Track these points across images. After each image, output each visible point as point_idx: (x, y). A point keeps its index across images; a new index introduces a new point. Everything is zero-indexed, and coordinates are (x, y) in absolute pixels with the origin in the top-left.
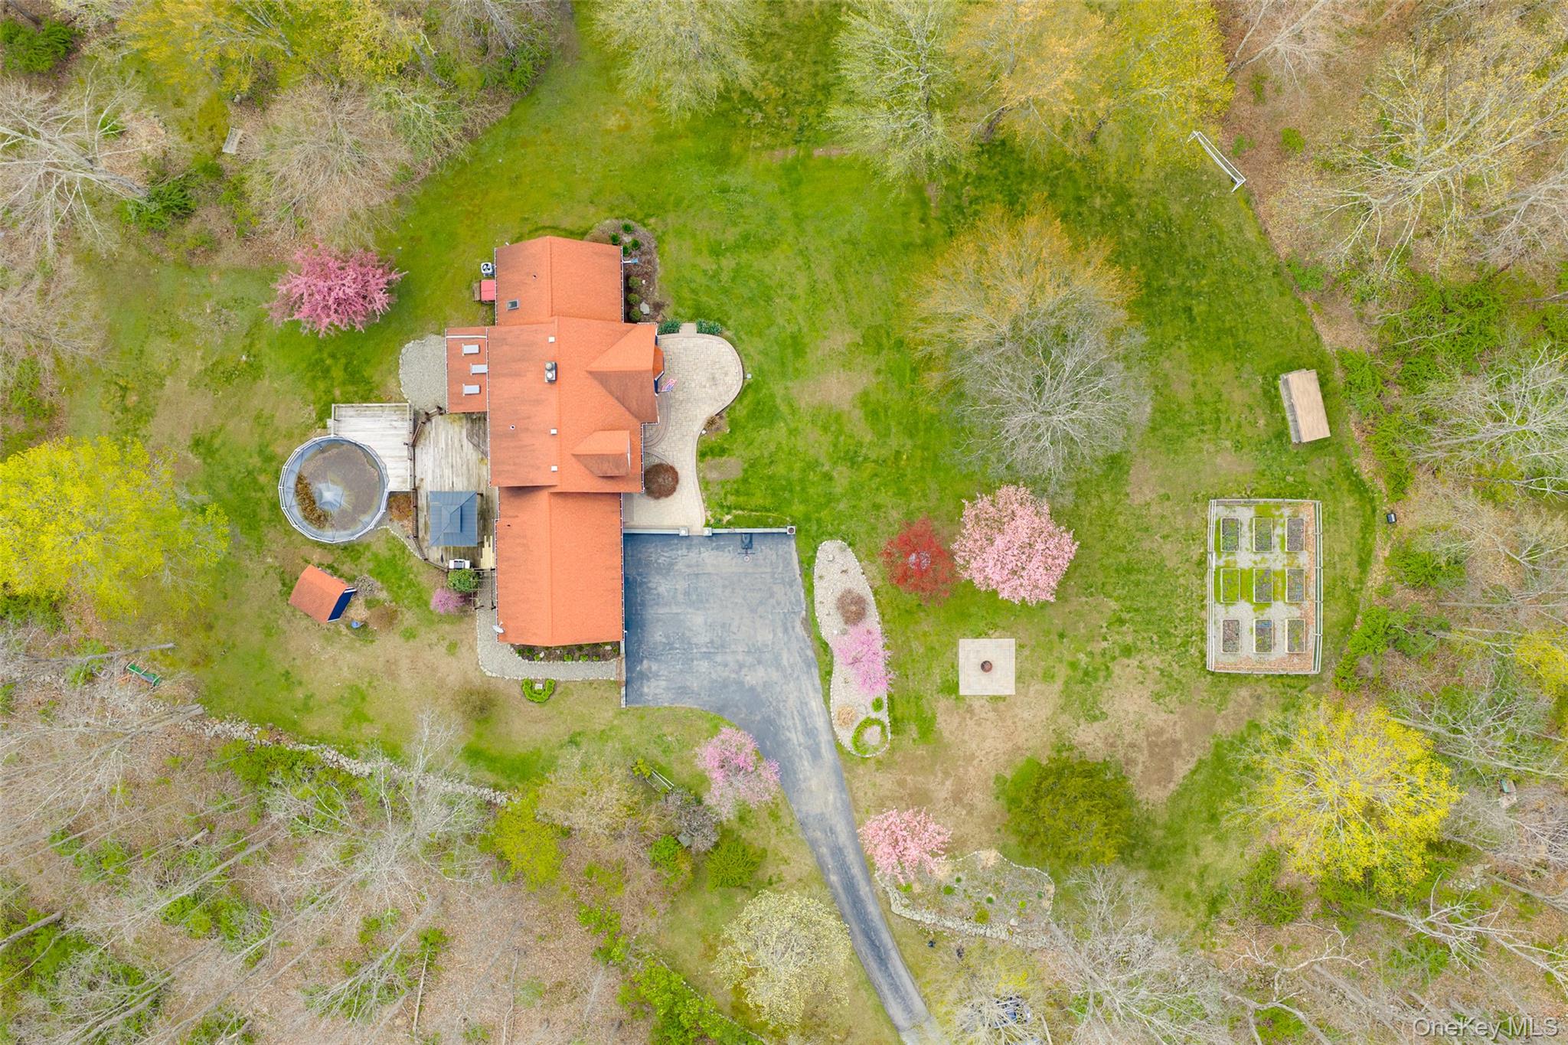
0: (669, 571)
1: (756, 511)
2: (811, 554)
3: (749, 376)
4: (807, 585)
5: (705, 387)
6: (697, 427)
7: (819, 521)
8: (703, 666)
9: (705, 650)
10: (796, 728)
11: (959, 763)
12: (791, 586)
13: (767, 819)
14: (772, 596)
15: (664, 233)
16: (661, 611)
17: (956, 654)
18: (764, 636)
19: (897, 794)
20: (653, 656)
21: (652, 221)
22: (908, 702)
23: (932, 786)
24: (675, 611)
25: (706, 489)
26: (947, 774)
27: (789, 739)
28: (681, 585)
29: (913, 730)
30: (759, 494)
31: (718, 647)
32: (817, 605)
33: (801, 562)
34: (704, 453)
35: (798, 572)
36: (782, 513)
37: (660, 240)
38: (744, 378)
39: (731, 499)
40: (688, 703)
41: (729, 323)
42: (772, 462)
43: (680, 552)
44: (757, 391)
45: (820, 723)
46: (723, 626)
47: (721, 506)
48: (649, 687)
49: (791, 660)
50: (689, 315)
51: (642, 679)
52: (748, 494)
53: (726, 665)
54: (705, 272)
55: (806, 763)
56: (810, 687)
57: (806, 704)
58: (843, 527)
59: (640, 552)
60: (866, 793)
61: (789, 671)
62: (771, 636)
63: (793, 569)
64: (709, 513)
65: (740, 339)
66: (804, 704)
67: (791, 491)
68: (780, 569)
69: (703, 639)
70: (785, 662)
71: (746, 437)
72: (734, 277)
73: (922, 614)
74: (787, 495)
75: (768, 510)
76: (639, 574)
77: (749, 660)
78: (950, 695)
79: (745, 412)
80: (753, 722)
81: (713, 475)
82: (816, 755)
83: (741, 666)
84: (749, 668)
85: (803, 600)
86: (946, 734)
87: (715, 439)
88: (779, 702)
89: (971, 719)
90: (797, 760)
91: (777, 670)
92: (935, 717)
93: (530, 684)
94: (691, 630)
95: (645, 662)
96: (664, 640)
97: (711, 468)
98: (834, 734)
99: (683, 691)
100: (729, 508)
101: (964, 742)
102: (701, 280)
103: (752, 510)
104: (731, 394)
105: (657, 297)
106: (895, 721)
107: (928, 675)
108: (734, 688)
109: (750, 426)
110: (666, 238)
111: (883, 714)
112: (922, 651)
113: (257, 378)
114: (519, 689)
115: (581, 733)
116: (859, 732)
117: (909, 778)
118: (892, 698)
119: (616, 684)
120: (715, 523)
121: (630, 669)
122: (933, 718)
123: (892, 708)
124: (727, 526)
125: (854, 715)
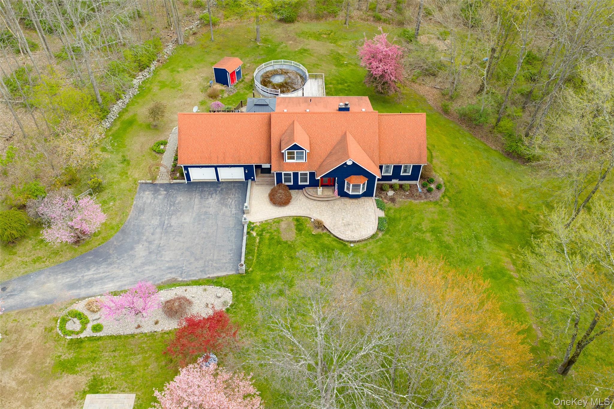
0: (222, 204)
1: (258, 250)
2: (224, 284)
3: (352, 245)
4: (201, 282)
5: (343, 220)
6: (316, 216)
7: (248, 289)
8: (155, 221)
9: (166, 222)
10: (96, 274)
11: (27, 393)
12: (201, 271)
13: (36, 255)
14: (196, 260)
15: (441, 205)
16: (196, 200)
17: (123, 391)
18: (168, 256)
19: (20, 343)
20: (168, 196)
21: (447, 200)
22: (92, 352)
23: (16, 370)
24: (195, 207)
25: (274, 222)
26: (21, 383)
27: (89, 270)
28: (212, 210)
29: (68, 355)
30: (269, 251)
31: (166, 229)
32: (184, 288)
33: (218, 277)
34: (299, 222)
35: (211, 276)
36: (255, 266)
37: (436, 203)
38: (351, 242)
39: (267, 236)
40: (132, 213)
41: (388, 236)
42: (292, 258)
43: (234, 209)
44: (342, 250)
45: (96, 289)
46: (180, 232)
47: (262, 230)
48: (148, 194)
49: (147, 271)
50: (389, 215)
51: (155, 191)
52: (270, 244)
53: (153, 234)
54: (420, 224)
55: (68, 280)
56: (124, 283)
57: (112, 281)
58: (241, 305)
59: (236, 190)
60: (29, 319)
61: (139, 270)
62: (167, 259)
63: (214, 273)
64: (258, 224)
65: (377, 241)
66: (113, 279)
67: (271, 270)
68: (215, 265)
69: (174, 221)
70: (146, 267)
71: (309, 243)
72: (419, 240)
73: (163, 363)
74: (268, 268)
75: (258, 257)
76: (222, 190)
77: (153, 247)
78: (89, 387)
79: (326, 242)
80: (109, 249)
81: (283, 225)
82: (72, 286)
83: (150, 243)
84: (148, 247)
85: (190, 279)
86: (56, 383)
87: (309, 226)
88: (119, 264)
89: (63, 404)
90: (73, 274)
91: (142, 263)
92: (74, 373)
93: (165, 143)
94: (181, 215)
95: (165, 192)
96: (177, 201)
97: (289, 224)
98: (84, 298)
99: (141, 211)
100: (261, 235)
101: (45, 397)
102: (414, 222)
103: (258, 247)
104: (339, 233)
105: (398, 200)
106: (80, 342)
107: (112, 368)
108: (136, 238)
109: (317, 245)
110: (437, 206)
111: (88, 333)
112: (133, 363)
113: (336, 66)
114: (162, 139)
115: (128, 164)
116: (78, 315)
117: (30, 352)
118: (100, 338)
119: (154, 178)
120: (251, 227)
121: (162, 185)
122: (74, 372)
123: (91, 339)
124: (248, 233)
125: (93, 312)
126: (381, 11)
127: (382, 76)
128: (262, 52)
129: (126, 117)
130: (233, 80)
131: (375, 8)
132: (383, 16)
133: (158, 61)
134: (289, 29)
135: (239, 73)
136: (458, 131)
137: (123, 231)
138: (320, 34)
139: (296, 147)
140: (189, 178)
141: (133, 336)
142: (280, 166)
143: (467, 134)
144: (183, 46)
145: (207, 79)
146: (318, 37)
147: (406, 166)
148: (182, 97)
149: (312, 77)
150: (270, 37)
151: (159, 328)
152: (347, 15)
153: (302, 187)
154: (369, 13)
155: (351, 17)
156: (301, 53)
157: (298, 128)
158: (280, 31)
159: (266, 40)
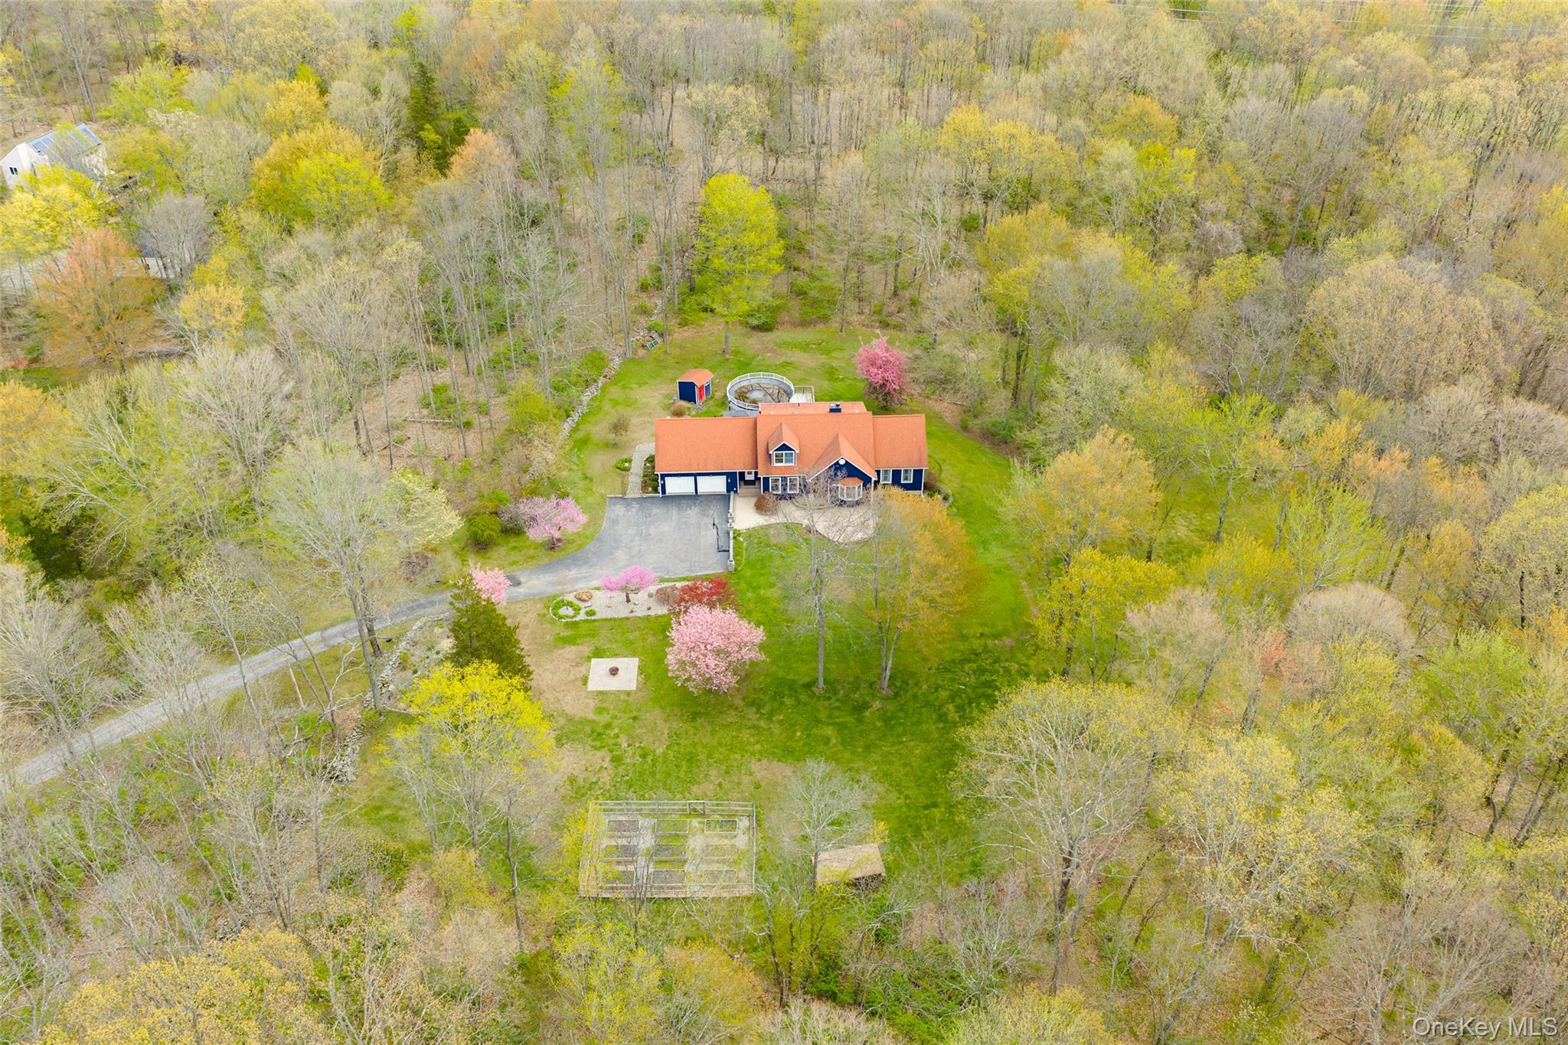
0: (703, 515)
1: (747, 552)
3: (846, 547)
6: (807, 522)
8: (632, 531)
9: (644, 531)
10: (579, 573)
12: (688, 571)
13: (512, 559)
14: (682, 561)
16: (673, 512)
17: (626, 655)
18: (651, 558)
20: (642, 509)
21: (955, 510)
22: (590, 630)
24: (673, 517)
25: (763, 529)
27: (570, 570)
28: (692, 521)
29: (569, 633)
30: (759, 553)
31: (645, 537)
32: (673, 584)
33: (706, 575)
34: (789, 528)
35: (699, 574)
36: (744, 565)
38: (843, 542)
39: (755, 540)
40: (605, 524)
42: (782, 557)
43: (717, 518)
45: (582, 584)
46: (660, 539)
47: (751, 536)
48: (620, 507)
51: (627, 504)
52: (759, 547)
53: (631, 541)
55: (550, 578)
57: (597, 579)
59: (717, 503)
60: (521, 608)
61: (623, 569)
62: (651, 561)
63: (701, 571)
64: (745, 531)
66: (595, 577)
67: (762, 568)
68: (702, 565)
69: (652, 530)
71: (801, 545)
73: (662, 638)
74: (758, 566)
75: (748, 556)
76: (702, 503)
77: (634, 552)
78: (592, 653)
80: (588, 553)
81: (773, 531)
83: (629, 548)
84: (627, 552)
86: (560, 651)
87: (800, 531)
88: (601, 565)
89: (571, 665)
90: (554, 574)
91: (624, 564)
93: (630, 461)
94: (659, 525)
95: (638, 506)
96: (653, 514)
97: (778, 530)
98: (571, 591)
99: (615, 522)
100: (750, 539)
101: (553, 661)
103: (747, 549)
104: (832, 536)
106: (576, 623)
107: (611, 641)
108: (614, 544)
111: (582, 616)
112: (631, 637)
113: (829, 380)
114: (625, 457)
115: (591, 480)
116: (570, 604)
117: (528, 631)
118: (595, 621)
119: (625, 494)
120: (737, 534)
121: (634, 499)
122: (575, 644)
123: (585, 621)
124: (734, 538)
125: (584, 601)
126: (891, 314)
127: (883, 385)
128: (733, 366)
129: (579, 435)
130: (701, 397)
131: (881, 310)
132: (892, 321)
133: (605, 377)
134: (765, 339)
135: (708, 387)
136: (979, 448)
137: (599, 539)
138: (807, 345)
139: (785, 447)
140: (664, 491)
141: (627, 618)
142: (768, 471)
143: (989, 451)
144: (633, 360)
145: (668, 396)
146: (805, 347)
147: (906, 471)
148: (642, 415)
149: (797, 390)
150: (741, 349)
151: (652, 613)
152: (843, 320)
153: (791, 497)
154: (873, 318)
155: (849, 323)
156: (784, 367)
157: (785, 429)
158: (755, 341)
159: (736, 353)
